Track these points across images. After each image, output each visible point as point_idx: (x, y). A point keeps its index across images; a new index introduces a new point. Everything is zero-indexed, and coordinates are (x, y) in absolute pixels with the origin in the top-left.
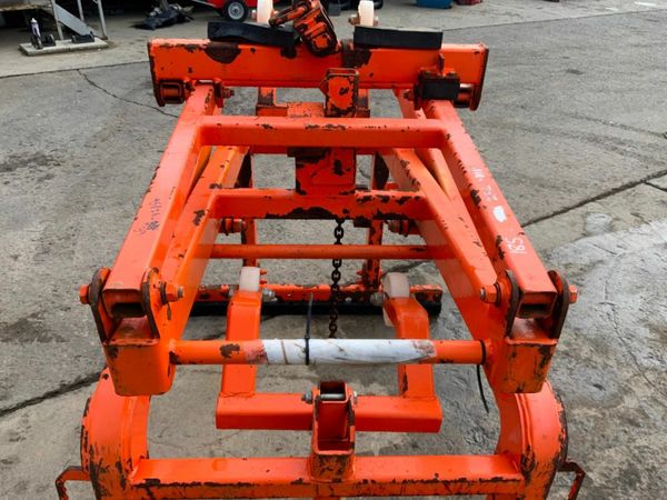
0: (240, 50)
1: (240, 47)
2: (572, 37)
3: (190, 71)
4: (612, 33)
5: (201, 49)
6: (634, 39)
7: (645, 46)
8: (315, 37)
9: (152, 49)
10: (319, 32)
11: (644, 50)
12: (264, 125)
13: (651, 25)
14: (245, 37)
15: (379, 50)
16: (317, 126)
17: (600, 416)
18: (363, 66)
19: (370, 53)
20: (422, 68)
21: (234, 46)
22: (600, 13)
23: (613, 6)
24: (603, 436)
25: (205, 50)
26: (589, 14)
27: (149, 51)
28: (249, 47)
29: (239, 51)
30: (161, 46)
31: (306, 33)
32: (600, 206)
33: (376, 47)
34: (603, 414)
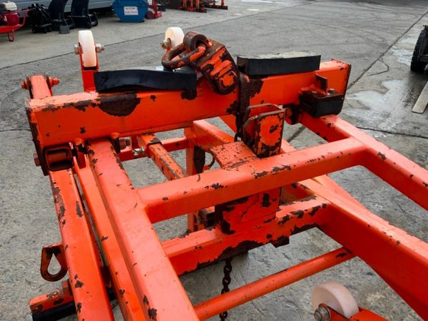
0: (139, 99)
1: (139, 96)
2: (226, 34)
3: (83, 131)
4: (246, 29)
5: (94, 105)
6: (258, 32)
7: (267, 35)
8: (222, 76)
9: (33, 114)
10: (226, 70)
11: (267, 37)
12: (213, 186)
13: (262, 22)
14: (144, 84)
15: (269, 78)
16: (265, 173)
17: (383, 297)
18: (256, 95)
19: (262, 82)
20: (303, 89)
21: (131, 96)
22: (232, 18)
23: (237, 12)
24: (394, 312)
25: (100, 106)
26: (226, 19)
27: (30, 118)
28: (149, 95)
29: (138, 101)
30: (44, 110)
31: (213, 73)
32: (299, 142)
33: (266, 76)
34: (384, 294)
